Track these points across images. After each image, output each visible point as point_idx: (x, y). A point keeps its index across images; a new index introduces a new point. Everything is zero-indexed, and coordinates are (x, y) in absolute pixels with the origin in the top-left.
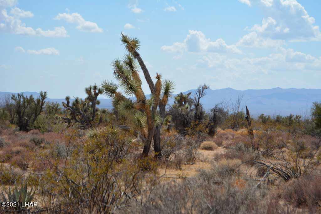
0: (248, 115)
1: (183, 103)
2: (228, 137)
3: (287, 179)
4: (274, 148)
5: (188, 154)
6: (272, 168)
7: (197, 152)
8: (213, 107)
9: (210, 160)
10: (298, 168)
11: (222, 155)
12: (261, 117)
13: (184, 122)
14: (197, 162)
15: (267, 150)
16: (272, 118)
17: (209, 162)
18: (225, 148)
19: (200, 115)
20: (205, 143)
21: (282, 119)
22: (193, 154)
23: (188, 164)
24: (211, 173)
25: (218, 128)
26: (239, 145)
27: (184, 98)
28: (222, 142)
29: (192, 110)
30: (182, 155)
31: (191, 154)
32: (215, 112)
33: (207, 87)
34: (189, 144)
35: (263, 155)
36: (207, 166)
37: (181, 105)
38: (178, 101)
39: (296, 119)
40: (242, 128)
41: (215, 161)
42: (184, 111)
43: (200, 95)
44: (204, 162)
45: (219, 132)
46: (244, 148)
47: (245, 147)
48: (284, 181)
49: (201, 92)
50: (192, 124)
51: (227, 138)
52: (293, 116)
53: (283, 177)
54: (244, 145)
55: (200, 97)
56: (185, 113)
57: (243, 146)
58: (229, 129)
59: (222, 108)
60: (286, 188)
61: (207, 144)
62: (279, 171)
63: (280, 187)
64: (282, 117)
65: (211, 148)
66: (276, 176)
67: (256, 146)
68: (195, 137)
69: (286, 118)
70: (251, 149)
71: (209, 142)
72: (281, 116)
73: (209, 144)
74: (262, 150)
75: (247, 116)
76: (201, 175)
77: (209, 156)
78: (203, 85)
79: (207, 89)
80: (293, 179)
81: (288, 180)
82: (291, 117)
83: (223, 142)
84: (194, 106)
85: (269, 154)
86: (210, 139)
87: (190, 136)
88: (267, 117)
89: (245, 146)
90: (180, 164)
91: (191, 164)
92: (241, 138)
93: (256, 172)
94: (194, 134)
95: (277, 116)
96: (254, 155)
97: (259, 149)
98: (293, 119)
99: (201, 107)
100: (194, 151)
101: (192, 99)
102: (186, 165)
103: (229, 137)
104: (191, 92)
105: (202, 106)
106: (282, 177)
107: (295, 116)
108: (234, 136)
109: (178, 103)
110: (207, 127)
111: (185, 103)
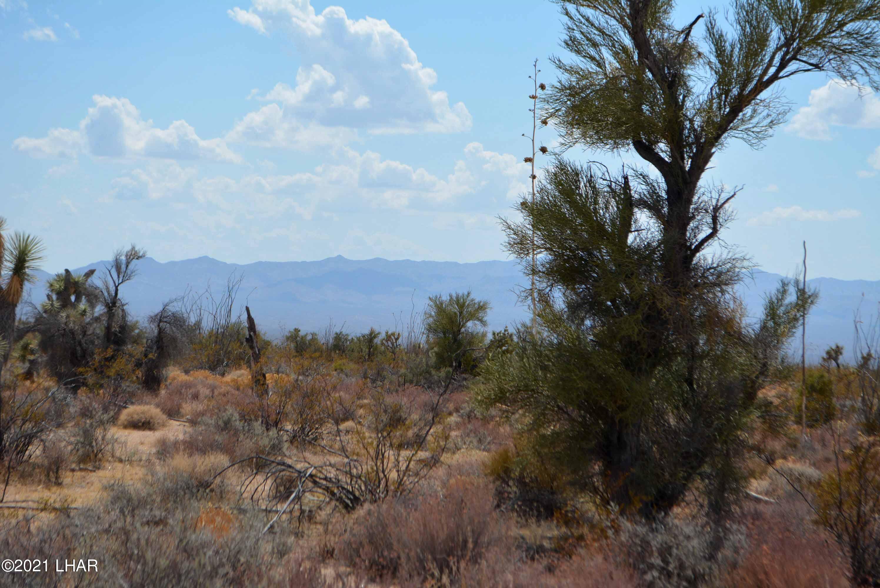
0: (252, 333)
1: (73, 298)
2: (198, 391)
3: (351, 505)
4: (321, 422)
5: (82, 440)
6: (311, 476)
7: (109, 436)
8: (157, 309)
9: (144, 458)
10: (381, 475)
11: (176, 444)
12: (291, 337)
13: (74, 354)
14: (107, 464)
15: (303, 429)
16: (322, 340)
17: (142, 463)
18: (187, 424)
19: (120, 332)
20: (131, 409)
21: (348, 343)
22: (96, 440)
23: (81, 470)
24: (143, 494)
25: (171, 368)
26: (225, 416)
27: (76, 284)
28: (179, 406)
29: (97, 319)
30: (63, 444)
31: (92, 442)
32: (161, 324)
33: (141, 254)
34: (86, 413)
35: (291, 442)
36: (136, 474)
37: (65, 303)
38: (59, 294)
39: (387, 341)
40: (239, 367)
41: (158, 459)
42: (74, 322)
43: (119, 277)
44: (127, 463)
45: (174, 379)
46: (238, 423)
47: (240, 420)
48: (344, 511)
49: (123, 267)
50: (97, 358)
51: (196, 397)
52: (379, 333)
53: (340, 500)
54: (240, 414)
55: (120, 281)
56: (77, 328)
57: (236, 416)
58: (203, 371)
59: (184, 310)
60: (345, 531)
61: (138, 414)
62: (330, 485)
63: (330, 527)
64: (350, 338)
65: (149, 423)
66: (322, 498)
67: (273, 417)
68: (104, 394)
69: (359, 339)
70: (258, 426)
71: (145, 408)
72: (347, 335)
73: (143, 413)
74: (289, 427)
75: (250, 336)
76: (116, 499)
77: (140, 447)
78: (128, 248)
79: (141, 260)
80: (367, 506)
81: (353, 508)
82: (372, 337)
83: (184, 405)
84: (103, 307)
85: (307, 438)
86: (147, 397)
87: (91, 390)
88: (309, 337)
89: (243, 417)
90: (57, 472)
91: (90, 468)
92: (233, 395)
93: (267, 488)
94: (101, 386)
95: (336, 334)
96: (265, 442)
97: (279, 426)
98: (379, 342)
99: (123, 310)
100: (99, 433)
101: (96, 288)
102: (75, 473)
103: (201, 391)
104: (93, 268)
105: (125, 307)
106: (337, 500)
107: (383, 335)
108: (215, 390)
109: (57, 299)
110: (138, 365)
111: (78, 299)
